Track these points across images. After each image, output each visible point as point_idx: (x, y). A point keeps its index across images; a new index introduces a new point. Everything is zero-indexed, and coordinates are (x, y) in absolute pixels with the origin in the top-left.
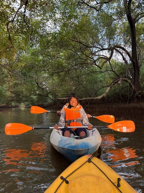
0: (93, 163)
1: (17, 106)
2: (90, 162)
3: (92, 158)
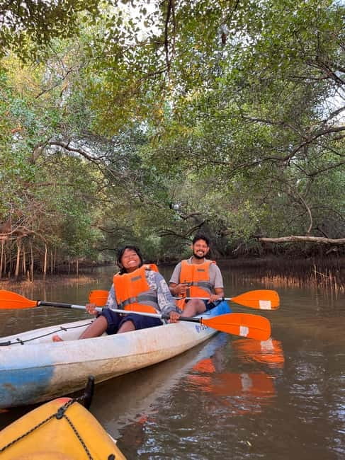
0: (67, 418)
1: (109, 263)
2: (61, 418)
3: (67, 405)
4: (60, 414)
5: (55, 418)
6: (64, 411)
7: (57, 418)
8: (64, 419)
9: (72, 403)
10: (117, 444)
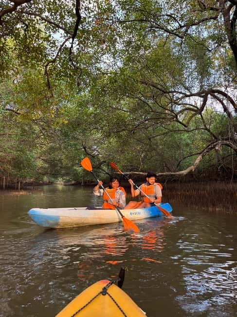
0: (109, 295)
1: (52, 183)
2: (105, 295)
3: (108, 286)
4: (104, 292)
5: (101, 294)
6: (107, 290)
7: (103, 295)
8: (107, 295)
9: (111, 284)
10: (146, 314)
